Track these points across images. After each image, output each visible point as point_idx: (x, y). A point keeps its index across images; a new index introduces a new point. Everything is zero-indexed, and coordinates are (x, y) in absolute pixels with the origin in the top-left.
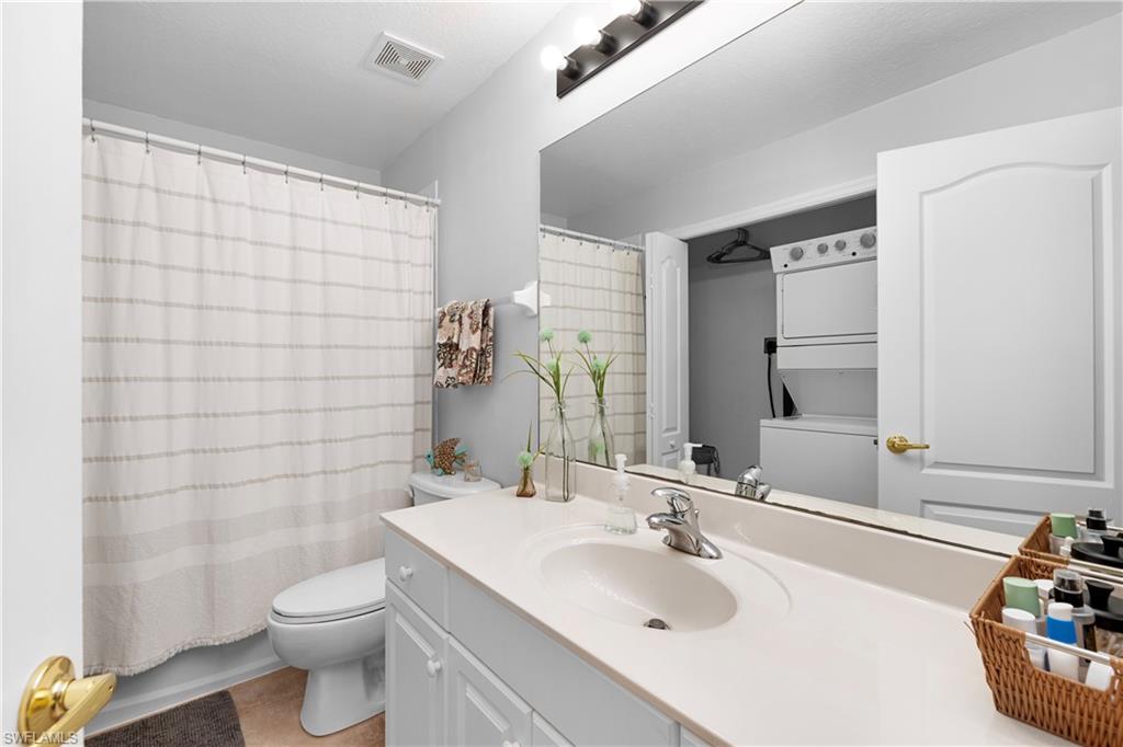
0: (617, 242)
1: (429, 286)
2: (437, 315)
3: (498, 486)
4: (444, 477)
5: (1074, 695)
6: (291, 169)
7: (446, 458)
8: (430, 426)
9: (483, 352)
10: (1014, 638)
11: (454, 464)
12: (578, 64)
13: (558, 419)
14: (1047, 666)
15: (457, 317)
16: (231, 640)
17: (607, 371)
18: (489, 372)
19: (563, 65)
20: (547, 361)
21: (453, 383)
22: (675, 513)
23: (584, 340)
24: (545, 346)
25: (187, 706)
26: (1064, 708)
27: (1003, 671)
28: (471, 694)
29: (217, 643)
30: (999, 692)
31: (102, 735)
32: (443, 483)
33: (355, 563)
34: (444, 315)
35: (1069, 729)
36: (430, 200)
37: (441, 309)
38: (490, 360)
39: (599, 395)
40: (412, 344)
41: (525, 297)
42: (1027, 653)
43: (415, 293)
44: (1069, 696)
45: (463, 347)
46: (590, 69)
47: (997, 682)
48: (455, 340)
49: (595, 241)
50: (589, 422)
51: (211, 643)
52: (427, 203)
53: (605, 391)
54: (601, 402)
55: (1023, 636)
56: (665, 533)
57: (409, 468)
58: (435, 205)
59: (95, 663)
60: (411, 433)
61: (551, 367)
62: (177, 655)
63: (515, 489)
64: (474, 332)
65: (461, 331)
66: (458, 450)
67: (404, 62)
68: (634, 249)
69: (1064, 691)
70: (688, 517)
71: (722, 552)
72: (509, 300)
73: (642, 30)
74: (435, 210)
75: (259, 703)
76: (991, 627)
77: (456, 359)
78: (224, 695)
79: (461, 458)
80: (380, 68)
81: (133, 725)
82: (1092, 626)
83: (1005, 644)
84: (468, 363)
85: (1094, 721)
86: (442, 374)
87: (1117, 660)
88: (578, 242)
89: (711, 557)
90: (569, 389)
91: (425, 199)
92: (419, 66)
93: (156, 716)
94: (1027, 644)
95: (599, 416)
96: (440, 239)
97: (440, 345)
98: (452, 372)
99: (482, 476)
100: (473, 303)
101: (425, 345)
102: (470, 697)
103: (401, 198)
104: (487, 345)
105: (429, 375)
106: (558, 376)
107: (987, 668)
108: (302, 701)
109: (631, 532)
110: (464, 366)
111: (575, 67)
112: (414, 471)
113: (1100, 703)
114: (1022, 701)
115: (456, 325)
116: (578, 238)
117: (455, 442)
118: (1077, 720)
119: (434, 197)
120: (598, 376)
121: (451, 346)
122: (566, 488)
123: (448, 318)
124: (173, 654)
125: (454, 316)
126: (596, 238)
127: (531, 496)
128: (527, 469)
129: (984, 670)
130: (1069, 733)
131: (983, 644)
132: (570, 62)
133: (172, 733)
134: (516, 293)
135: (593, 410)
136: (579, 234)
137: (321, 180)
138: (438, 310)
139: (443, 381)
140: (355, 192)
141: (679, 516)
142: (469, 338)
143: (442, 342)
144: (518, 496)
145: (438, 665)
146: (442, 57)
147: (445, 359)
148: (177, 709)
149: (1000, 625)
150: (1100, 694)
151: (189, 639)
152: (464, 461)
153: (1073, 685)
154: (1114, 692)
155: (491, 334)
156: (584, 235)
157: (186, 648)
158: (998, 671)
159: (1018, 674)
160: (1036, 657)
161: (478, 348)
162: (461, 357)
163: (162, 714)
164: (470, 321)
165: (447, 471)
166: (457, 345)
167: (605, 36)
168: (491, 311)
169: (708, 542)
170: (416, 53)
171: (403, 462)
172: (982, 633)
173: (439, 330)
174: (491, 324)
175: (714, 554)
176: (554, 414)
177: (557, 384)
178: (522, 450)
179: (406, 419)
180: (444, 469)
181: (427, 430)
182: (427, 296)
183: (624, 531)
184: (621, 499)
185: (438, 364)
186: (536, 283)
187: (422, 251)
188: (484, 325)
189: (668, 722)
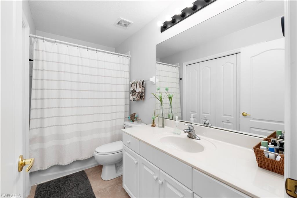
0: (173, 65)
1: (128, 76)
2: (130, 84)
3: (145, 124)
4: (132, 122)
5: (273, 162)
6: (98, 49)
7: (133, 118)
8: (128, 110)
9: (142, 93)
10: (262, 151)
11: (135, 119)
12: (166, 25)
13: (161, 108)
14: (268, 157)
15: (136, 84)
16: (85, 159)
17: (173, 97)
18: (144, 97)
19: (162, 25)
20: (158, 95)
21: (135, 100)
22: (190, 129)
23: (167, 90)
24: (158, 91)
25: (75, 173)
26: (271, 165)
27: (260, 158)
28: (145, 167)
29: (82, 159)
30: (259, 163)
31: (58, 178)
32: (132, 124)
33: (112, 142)
34: (132, 84)
35: (272, 169)
36: (128, 56)
37: (132, 82)
38: (144, 94)
39: (171, 103)
40: (124, 91)
41: (153, 79)
42: (264, 155)
43: (125, 78)
44: (272, 162)
45: (137, 91)
46: (169, 26)
47: (259, 161)
48: (135, 90)
49: (167, 65)
50: (168, 110)
51: (81, 159)
52: (127, 57)
53: (172, 102)
54: (171, 105)
55: (263, 151)
56: (187, 134)
57: (123, 120)
58: (129, 57)
59: (57, 162)
60: (124, 112)
61: (160, 96)
62: (74, 161)
63: (151, 125)
64: (140, 88)
65: (137, 88)
66: (136, 116)
67: (124, 24)
68: (177, 67)
69: (271, 162)
70: (193, 130)
71: (201, 138)
72: (149, 80)
73: (182, 18)
74: (129, 58)
75: (91, 173)
76: (257, 149)
77: (136, 94)
78: (83, 171)
79: (136, 118)
80: (118, 25)
81: (64, 177)
82: (279, 150)
83: (260, 153)
84: (139, 95)
85: (277, 167)
86: (132, 98)
87: (281, 155)
88: (163, 65)
89: (198, 139)
90: (164, 101)
91: (127, 56)
92: (127, 25)
93: (69, 175)
94: (264, 152)
95: (170, 108)
96: (130, 65)
97: (131, 91)
98: (135, 97)
99: (142, 122)
100: (140, 81)
101: (127, 91)
102: (145, 168)
103: (122, 55)
104: (143, 91)
105: (128, 98)
106: (161, 99)
107: (257, 158)
108: (101, 173)
109: (179, 134)
110: (138, 96)
111: (165, 26)
112: (125, 121)
113: (278, 164)
114: (263, 164)
115: (135, 86)
116: (163, 64)
117: (135, 114)
118: (274, 168)
119: (129, 55)
120: (170, 98)
121: (134, 91)
122: (163, 125)
123: (133, 84)
124: (73, 161)
125: (135, 84)
126: (168, 64)
127: (155, 126)
128: (154, 120)
129: (256, 159)
130: (272, 170)
131: (256, 153)
132: (164, 24)
133: (73, 179)
134: (151, 79)
135: (169, 107)
136: (163, 63)
137: (104, 52)
138: (131, 82)
139: (132, 100)
140: (111, 55)
141: (191, 130)
142: (139, 89)
143: (132, 90)
144: (152, 126)
145: (137, 162)
146: (133, 23)
147: (133, 94)
148: (73, 174)
149: (259, 149)
150: (278, 162)
151: (76, 158)
152: (137, 119)
153: (273, 160)
154: (281, 161)
155: (144, 88)
156: (165, 64)
157: (75, 160)
158: (259, 159)
159: (262, 159)
160: (266, 155)
161: (141, 92)
162: (137, 94)
163: (70, 175)
164: (139, 85)
165: (133, 121)
166: (136, 91)
167: (173, 19)
168: (144, 83)
169: (197, 136)
170: (127, 22)
171: (122, 119)
172: (255, 151)
173: (131, 87)
174: (144, 86)
175: (199, 139)
176: (160, 108)
177: (161, 100)
178: (153, 115)
179: (123, 108)
180: (132, 121)
181: (128, 111)
182: (128, 79)
183: (178, 134)
184: (177, 127)
185: (131, 95)
186: (155, 76)
187: (127, 68)
188: (142, 86)
189: (191, 167)
